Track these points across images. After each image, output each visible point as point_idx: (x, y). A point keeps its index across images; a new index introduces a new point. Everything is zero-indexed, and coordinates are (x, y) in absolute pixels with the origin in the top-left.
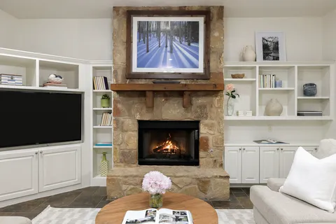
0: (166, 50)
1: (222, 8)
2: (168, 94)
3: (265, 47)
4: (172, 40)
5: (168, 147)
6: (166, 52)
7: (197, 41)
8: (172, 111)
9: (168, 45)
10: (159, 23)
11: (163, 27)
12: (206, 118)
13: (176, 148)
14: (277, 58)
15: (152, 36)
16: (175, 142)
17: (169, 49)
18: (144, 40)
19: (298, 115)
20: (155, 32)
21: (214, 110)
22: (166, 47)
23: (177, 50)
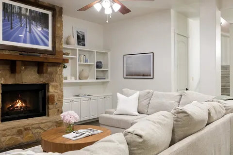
0: (26, 30)
1: (61, 9)
2: (27, 64)
3: (78, 37)
4: (30, 24)
5: (18, 105)
6: (26, 31)
7: (47, 27)
8: (30, 77)
9: (28, 26)
10: (20, 8)
11: (23, 11)
12: (53, 81)
13: (24, 105)
14: (84, 45)
15: (15, 17)
16: (23, 101)
17: (28, 29)
18: (8, 19)
19: (97, 79)
20: (17, 14)
21: (57, 76)
22: (26, 28)
23: (34, 31)
